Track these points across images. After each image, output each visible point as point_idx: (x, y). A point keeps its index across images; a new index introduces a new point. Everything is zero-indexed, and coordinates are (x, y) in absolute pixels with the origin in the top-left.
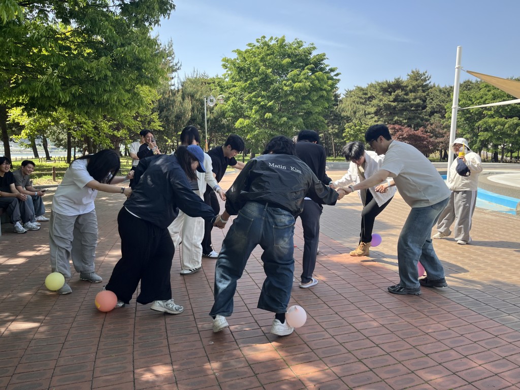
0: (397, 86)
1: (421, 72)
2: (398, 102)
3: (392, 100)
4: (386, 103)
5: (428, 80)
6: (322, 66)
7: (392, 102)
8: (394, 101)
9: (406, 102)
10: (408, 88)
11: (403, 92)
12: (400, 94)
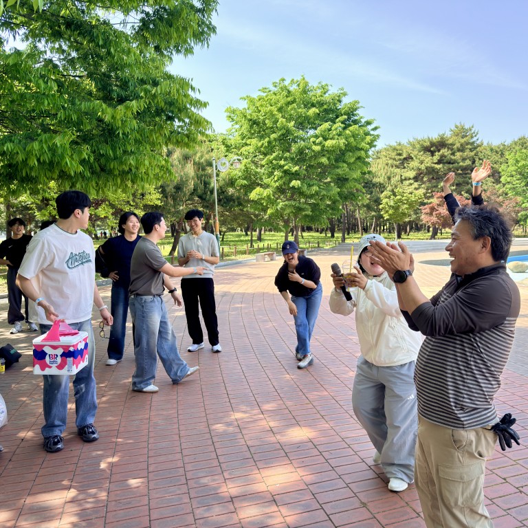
0: (442, 144)
1: (467, 127)
2: (444, 163)
3: (437, 161)
4: (428, 165)
5: (475, 136)
6: (356, 118)
7: (436, 163)
8: (439, 162)
9: (453, 164)
10: (455, 147)
11: (450, 152)
12: (446, 154)
